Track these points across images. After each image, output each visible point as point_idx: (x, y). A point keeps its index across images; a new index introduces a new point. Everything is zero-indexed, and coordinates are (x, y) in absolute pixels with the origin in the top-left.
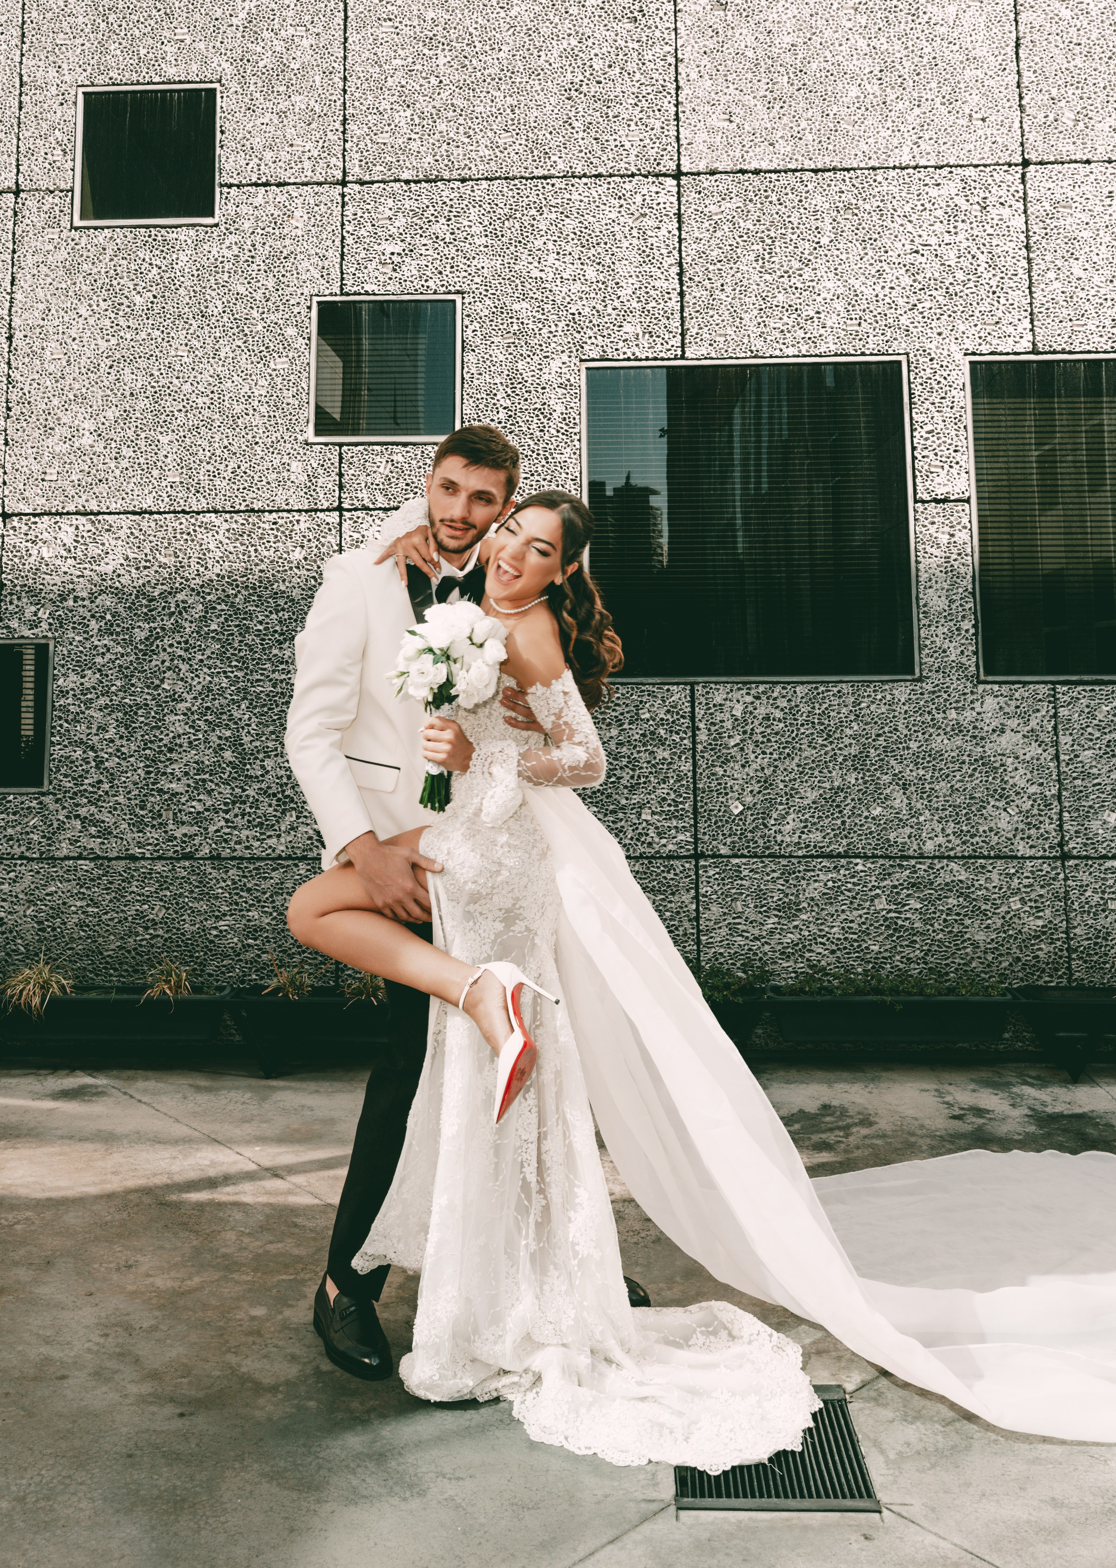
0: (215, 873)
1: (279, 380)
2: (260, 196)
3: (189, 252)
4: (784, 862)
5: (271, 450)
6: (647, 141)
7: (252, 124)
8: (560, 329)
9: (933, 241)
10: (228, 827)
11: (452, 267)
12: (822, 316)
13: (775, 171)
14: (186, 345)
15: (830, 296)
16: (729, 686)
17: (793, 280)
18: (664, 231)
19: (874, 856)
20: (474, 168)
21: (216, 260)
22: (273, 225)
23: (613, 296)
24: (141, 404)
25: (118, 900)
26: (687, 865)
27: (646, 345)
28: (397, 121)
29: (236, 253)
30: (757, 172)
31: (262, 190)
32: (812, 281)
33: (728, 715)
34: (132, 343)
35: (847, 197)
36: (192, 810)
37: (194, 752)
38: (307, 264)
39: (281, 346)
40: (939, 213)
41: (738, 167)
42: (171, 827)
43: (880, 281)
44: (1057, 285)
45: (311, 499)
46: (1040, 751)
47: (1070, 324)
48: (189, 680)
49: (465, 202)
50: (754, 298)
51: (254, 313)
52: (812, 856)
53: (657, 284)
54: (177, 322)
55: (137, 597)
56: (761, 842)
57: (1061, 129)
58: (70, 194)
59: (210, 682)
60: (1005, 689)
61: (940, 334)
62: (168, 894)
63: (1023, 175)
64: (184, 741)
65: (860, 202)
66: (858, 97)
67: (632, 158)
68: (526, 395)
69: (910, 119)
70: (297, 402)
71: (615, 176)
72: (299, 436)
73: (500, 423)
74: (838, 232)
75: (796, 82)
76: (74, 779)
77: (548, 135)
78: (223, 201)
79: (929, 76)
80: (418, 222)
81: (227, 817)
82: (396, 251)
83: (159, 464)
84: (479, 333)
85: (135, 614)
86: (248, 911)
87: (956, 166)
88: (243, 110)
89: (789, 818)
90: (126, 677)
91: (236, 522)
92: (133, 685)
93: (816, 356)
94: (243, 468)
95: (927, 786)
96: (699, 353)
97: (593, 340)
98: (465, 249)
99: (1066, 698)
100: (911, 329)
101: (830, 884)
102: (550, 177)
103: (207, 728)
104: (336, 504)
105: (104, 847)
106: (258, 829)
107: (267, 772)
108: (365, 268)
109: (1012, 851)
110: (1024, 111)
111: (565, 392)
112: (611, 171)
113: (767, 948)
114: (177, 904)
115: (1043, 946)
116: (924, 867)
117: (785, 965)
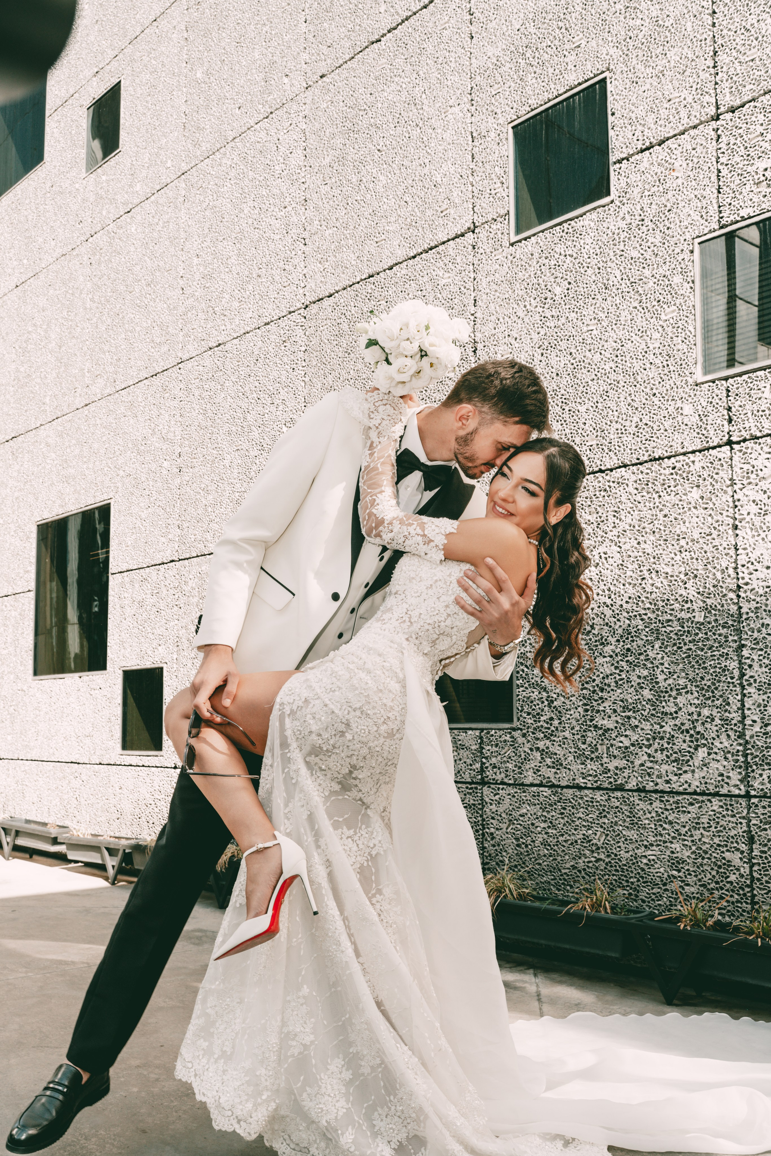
0: (642, 805)
1: (669, 330)
2: (645, 160)
3: (593, 234)
5: (666, 398)
10: (652, 762)
14: (595, 319)
21: (613, 233)
22: (657, 183)
25: (570, 824)
29: (629, 221)
31: (647, 153)
34: (556, 330)
36: (621, 745)
37: (619, 691)
38: (688, 210)
39: (669, 296)
42: (605, 760)
45: (703, 438)
48: (612, 625)
54: (587, 300)
58: (507, 217)
59: (629, 625)
62: (606, 821)
64: (609, 681)
70: (686, 347)
72: (689, 379)
76: (534, 716)
78: (616, 178)
81: (649, 751)
82: (769, 165)
83: (580, 431)
86: (671, 843)
88: (628, 86)
91: (641, 472)
94: (644, 421)
103: (628, 669)
104: (725, 439)
105: (557, 776)
106: (675, 764)
107: (680, 709)
108: (740, 194)
114: (614, 831)
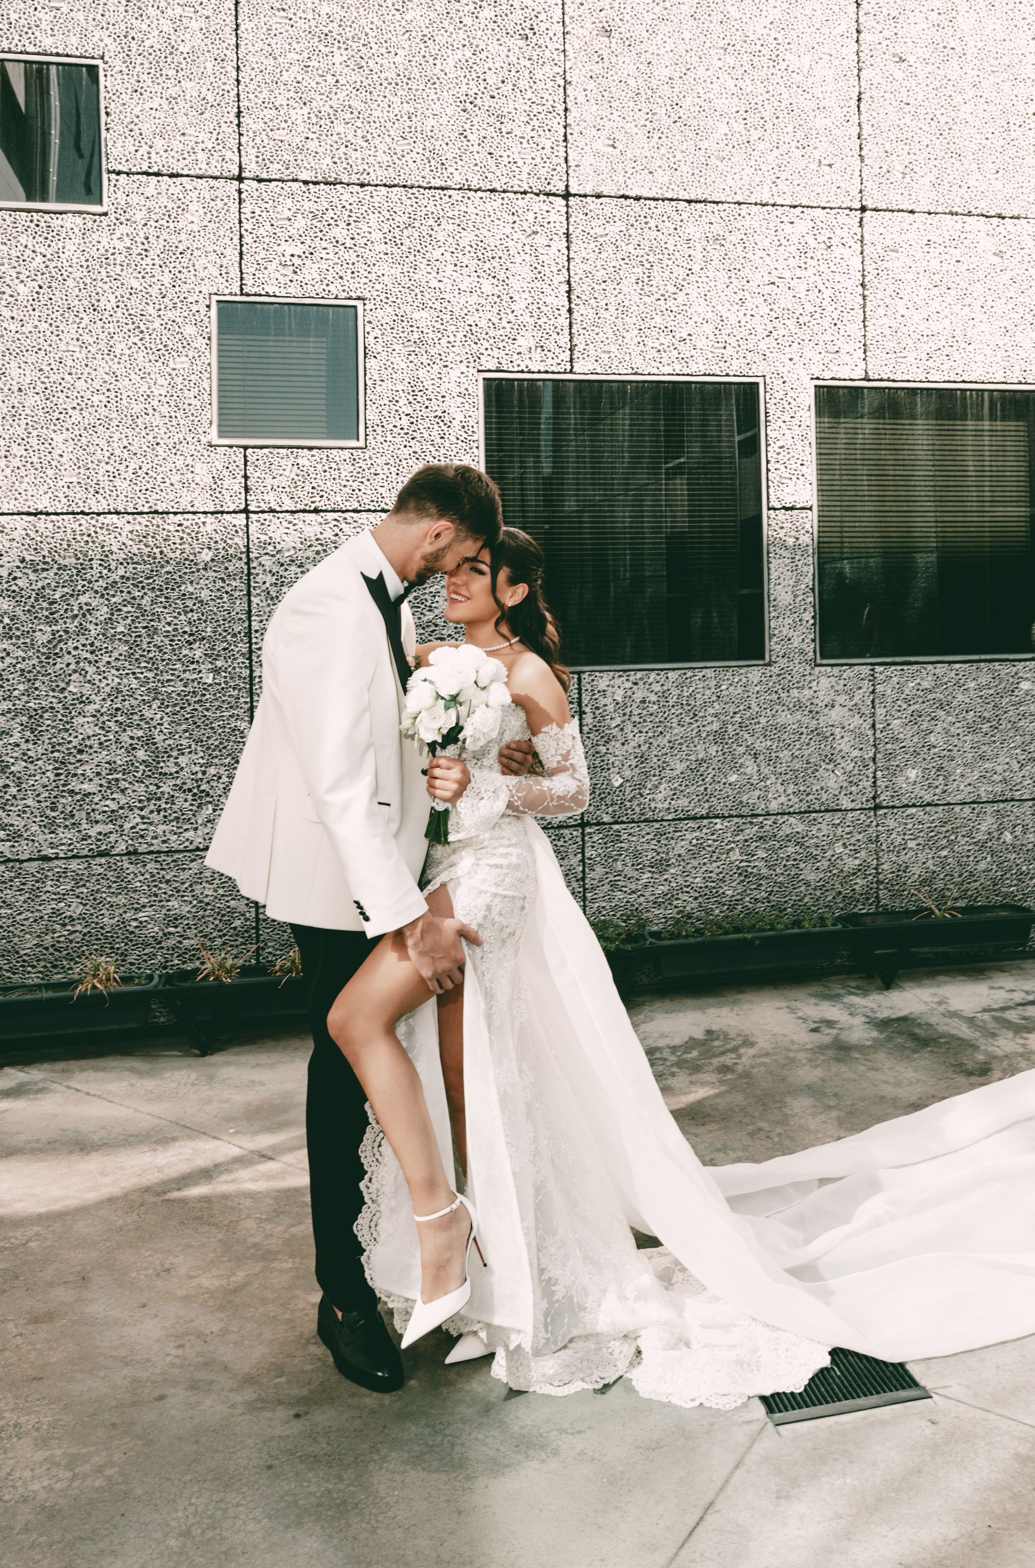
0: (132, 868)
1: (179, 380)
2: (152, 185)
3: (77, 242)
4: (657, 825)
5: (174, 451)
6: (538, 160)
7: (139, 108)
8: (458, 340)
9: (787, 274)
10: (144, 823)
11: (353, 273)
12: (693, 338)
13: (653, 199)
14: (78, 339)
15: (700, 320)
16: (611, 674)
17: (669, 303)
18: (553, 250)
19: (730, 817)
20: (372, 174)
21: (107, 251)
22: (167, 218)
23: (508, 311)
24: (32, 400)
25: (33, 900)
26: (575, 833)
27: (538, 359)
28: (293, 118)
29: (128, 245)
30: (638, 198)
31: (154, 179)
32: (685, 305)
33: (610, 700)
34: (18, 335)
35: (716, 228)
36: (106, 809)
37: (105, 753)
38: (205, 261)
39: (180, 345)
40: (793, 249)
41: (622, 193)
42: (85, 826)
43: (742, 308)
44: (885, 320)
45: (217, 501)
46: (861, 721)
47: (895, 355)
48: (97, 682)
49: (364, 208)
50: (634, 319)
51: (151, 309)
52: (680, 819)
53: (549, 300)
54: (67, 315)
55: (36, 600)
56: (637, 809)
57: (891, 180)
59: (119, 684)
60: (836, 671)
61: (791, 360)
62: (85, 891)
63: (861, 219)
64: (94, 742)
65: (727, 234)
66: (726, 135)
67: (524, 175)
68: (427, 403)
69: (770, 159)
70: (199, 403)
71: (508, 191)
72: (202, 438)
73: (402, 429)
74: (708, 261)
75: (673, 115)
77: (444, 146)
78: (111, 189)
79: (786, 121)
80: (318, 224)
81: (143, 813)
82: (297, 253)
83: (54, 463)
84: (380, 341)
85: (35, 617)
86: (168, 901)
87: (808, 207)
88: (129, 92)
89: (662, 788)
90: (29, 681)
91: (140, 523)
92: (37, 689)
93: (688, 375)
94: (144, 469)
95: (774, 755)
96: (587, 368)
97: (489, 351)
98: (365, 255)
99: (882, 677)
100: (768, 354)
101: (694, 842)
102: (447, 189)
103: (117, 729)
104: (242, 507)
105: (15, 850)
106: (174, 823)
107: (182, 769)
108: (266, 268)
109: (837, 805)
110: (862, 161)
111: (464, 401)
112: (505, 187)
113: (642, 899)
114: (95, 899)
115: (858, 881)
116: (769, 823)
117: (657, 912)
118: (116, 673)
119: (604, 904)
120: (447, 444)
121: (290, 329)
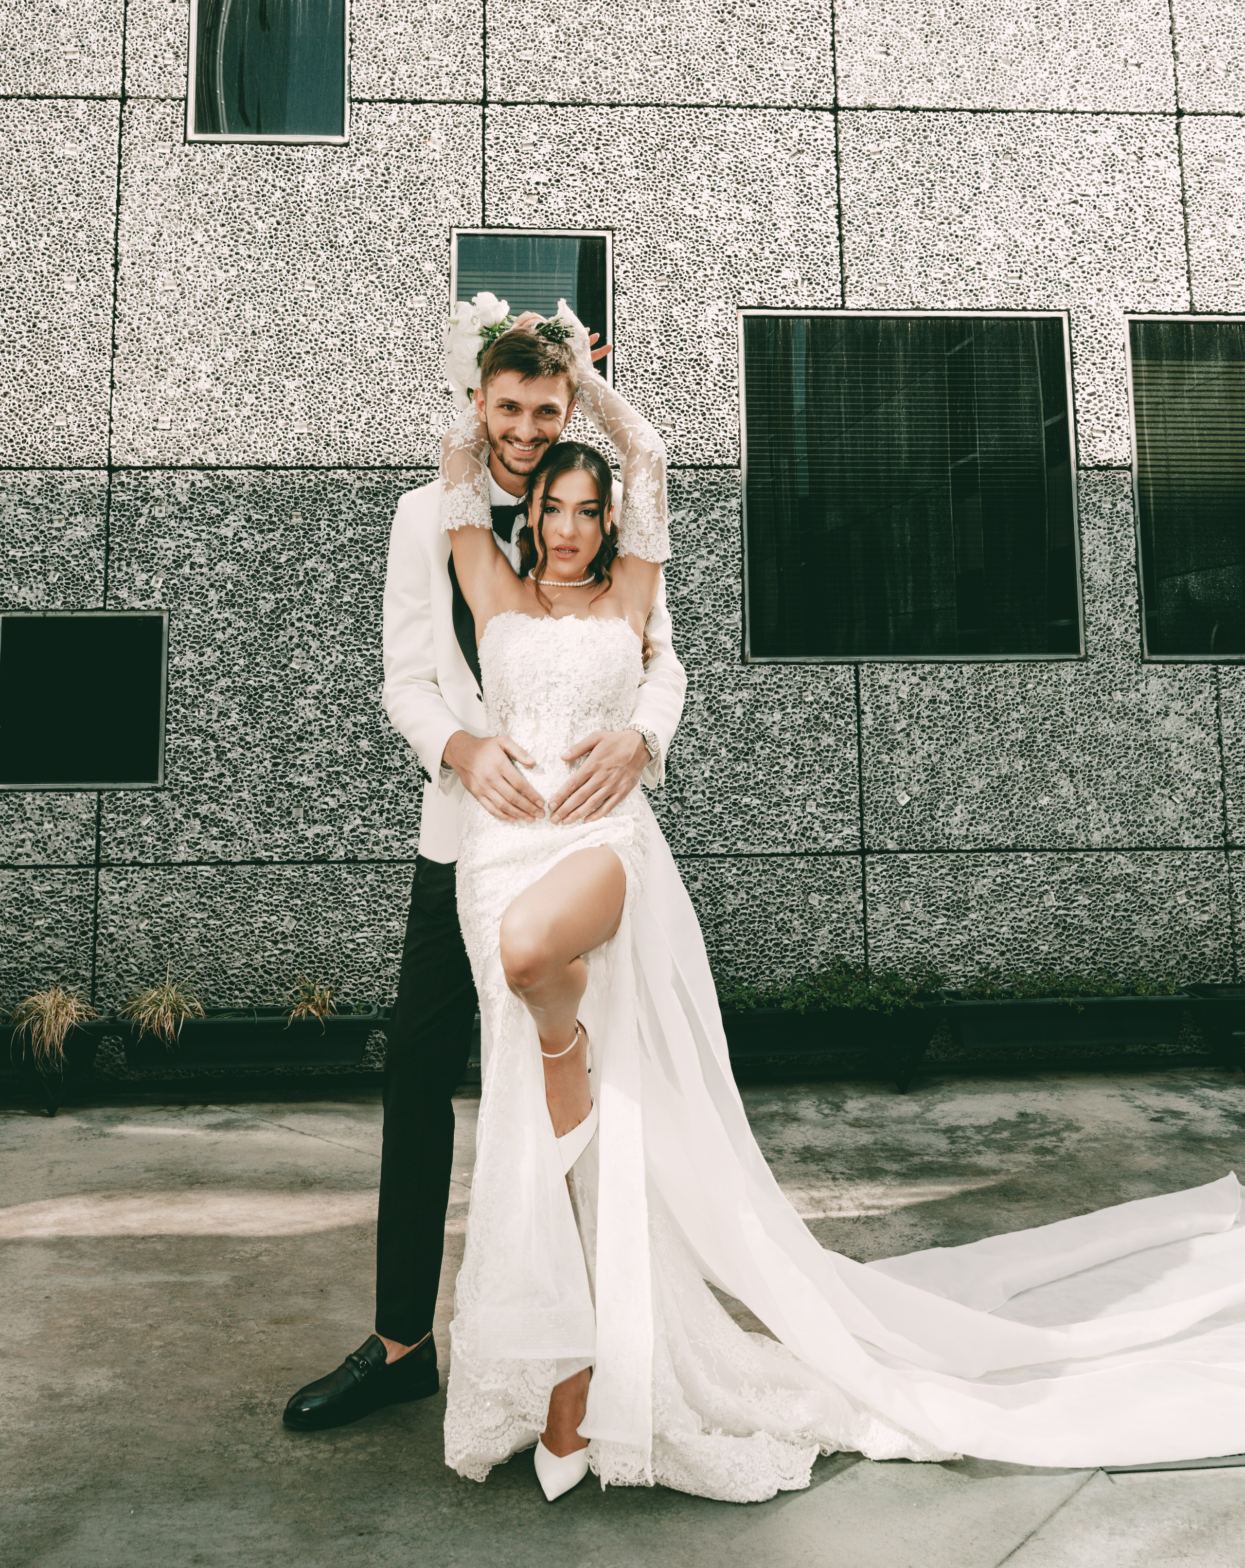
0: (350, 879)
1: (416, 321)
2: (394, 113)
3: (317, 174)
4: (952, 857)
5: (409, 399)
6: (803, 72)
7: (384, 33)
8: (716, 272)
9: (1091, 191)
10: (365, 826)
11: (601, 201)
12: (983, 267)
13: (934, 110)
14: (314, 278)
15: (990, 246)
16: (894, 665)
17: (954, 228)
18: (821, 170)
19: (1043, 850)
20: (623, 93)
21: (346, 183)
22: (408, 147)
23: (771, 239)
24: (265, 344)
25: (244, 911)
26: (854, 862)
27: (806, 293)
28: (541, 37)
29: (368, 176)
30: (915, 110)
31: (397, 106)
32: (972, 229)
33: (894, 698)
34: (254, 275)
35: (1006, 141)
36: (325, 807)
37: (326, 741)
38: (447, 192)
39: (418, 283)
40: (1097, 162)
41: (897, 104)
42: (302, 826)
43: (1040, 231)
44: (1212, 242)
46: (1203, 735)
47: (1225, 283)
48: (320, 658)
49: (615, 130)
50: (914, 246)
51: (389, 245)
52: (980, 850)
53: (816, 226)
54: (304, 252)
55: (261, 564)
56: (928, 836)
57: (1213, 79)
58: (183, 103)
59: (344, 661)
60: (1169, 669)
61: (1099, 290)
62: (299, 902)
63: (1178, 126)
64: (315, 728)
65: (1019, 147)
66: (1015, 35)
67: (788, 89)
68: (681, 344)
69: (1067, 61)
70: (436, 346)
71: (770, 107)
72: (439, 384)
73: (654, 374)
74: (998, 178)
75: (953, 16)
76: (192, 772)
77: (700, 60)
78: (354, 118)
79: (1085, 17)
80: (565, 149)
81: (364, 814)
82: (542, 181)
83: (285, 413)
84: (631, 275)
85: (259, 584)
86: (389, 920)
87: (1113, 113)
88: (374, 17)
89: (957, 810)
90: (250, 655)
91: (371, 479)
92: (257, 664)
93: (978, 309)
94: (377, 419)
95: (1094, 773)
96: (860, 303)
97: (750, 286)
98: (615, 181)
99: (1227, 678)
100: (1072, 284)
101: (999, 880)
102: (703, 106)
103: (340, 714)
105: (227, 850)
106: (398, 828)
107: (408, 762)
108: (509, 198)
109: (1177, 841)
110: (1176, 58)
111: (722, 341)
112: (766, 102)
113: (936, 951)
114: (309, 914)
115: (1209, 942)
116: (1092, 860)
117: (955, 968)
118: (341, 650)
119: (890, 954)
120: (703, 391)
121: (534, 264)
